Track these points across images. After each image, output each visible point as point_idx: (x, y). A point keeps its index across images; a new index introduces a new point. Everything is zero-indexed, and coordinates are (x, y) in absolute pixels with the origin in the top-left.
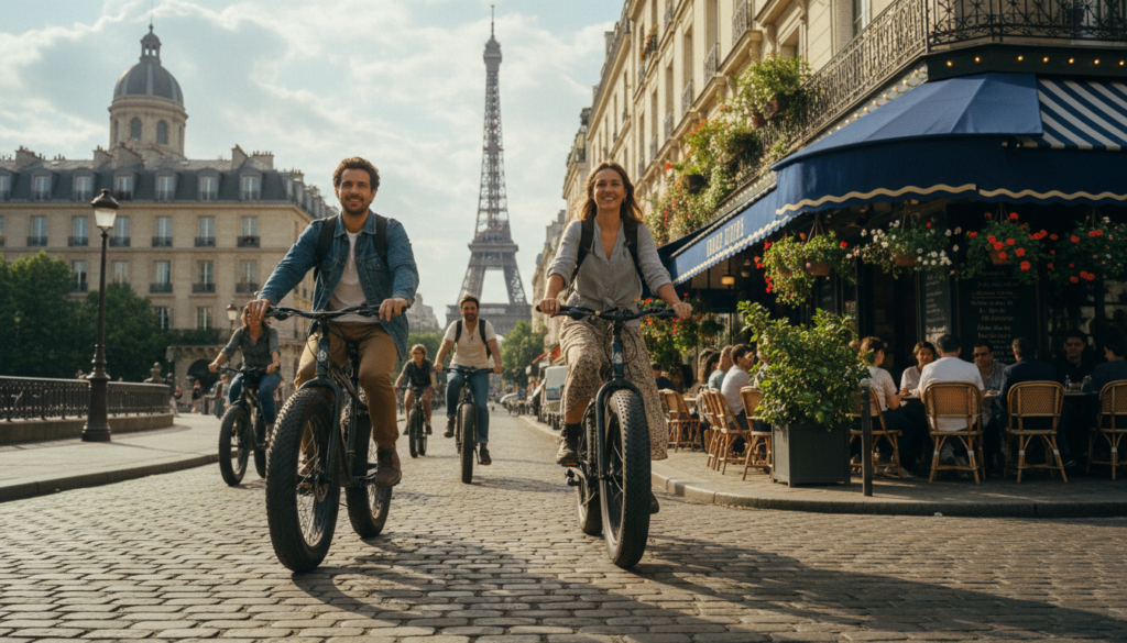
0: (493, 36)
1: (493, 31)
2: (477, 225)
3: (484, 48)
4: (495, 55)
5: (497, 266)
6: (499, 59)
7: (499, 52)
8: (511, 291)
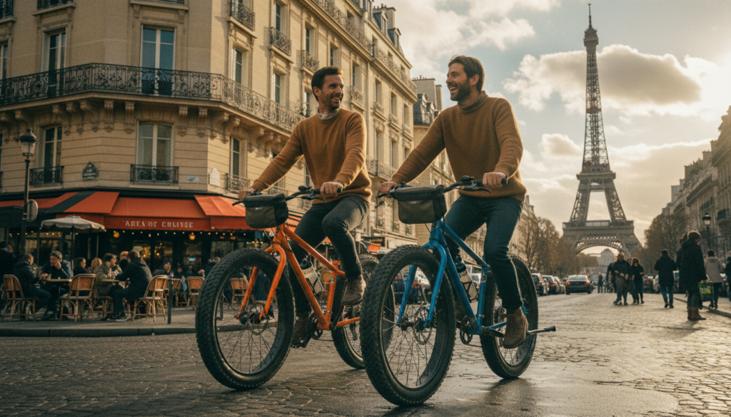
0: (590, 26)
1: (590, 22)
2: (584, 155)
3: (584, 34)
4: (593, 39)
5: (597, 189)
6: (596, 42)
7: (596, 36)
8: (612, 212)
